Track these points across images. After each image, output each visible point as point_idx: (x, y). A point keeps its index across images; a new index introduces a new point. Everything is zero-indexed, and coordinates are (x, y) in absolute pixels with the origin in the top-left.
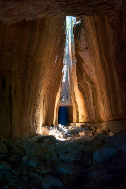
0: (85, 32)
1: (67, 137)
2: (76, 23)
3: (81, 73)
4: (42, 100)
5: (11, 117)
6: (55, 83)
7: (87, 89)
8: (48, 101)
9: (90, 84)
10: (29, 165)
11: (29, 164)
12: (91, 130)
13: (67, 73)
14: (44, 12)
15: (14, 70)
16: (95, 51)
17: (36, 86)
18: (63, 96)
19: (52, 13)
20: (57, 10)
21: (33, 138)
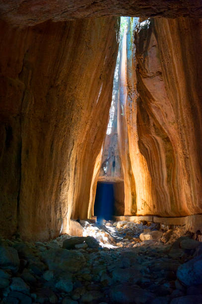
0: (158, 42)
1: (116, 242)
2: (141, 24)
3: (146, 119)
4: (72, 169)
5: (18, 199)
6: (95, 137)
7: (157, 152)
8: (82, 172)
9: (163, 142)
10: (56, 287)
11: (57, 285)
12: (160, 229)
13: (116, 116)
14: (88, 8)
15: (27, 112)
16: (176, 80)
17: (63, 144)
18: (105, 162)
19: (102, 10)
20: (112, 5)
21: (55, 241)
